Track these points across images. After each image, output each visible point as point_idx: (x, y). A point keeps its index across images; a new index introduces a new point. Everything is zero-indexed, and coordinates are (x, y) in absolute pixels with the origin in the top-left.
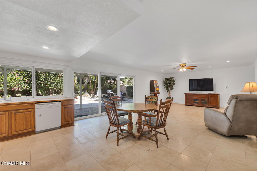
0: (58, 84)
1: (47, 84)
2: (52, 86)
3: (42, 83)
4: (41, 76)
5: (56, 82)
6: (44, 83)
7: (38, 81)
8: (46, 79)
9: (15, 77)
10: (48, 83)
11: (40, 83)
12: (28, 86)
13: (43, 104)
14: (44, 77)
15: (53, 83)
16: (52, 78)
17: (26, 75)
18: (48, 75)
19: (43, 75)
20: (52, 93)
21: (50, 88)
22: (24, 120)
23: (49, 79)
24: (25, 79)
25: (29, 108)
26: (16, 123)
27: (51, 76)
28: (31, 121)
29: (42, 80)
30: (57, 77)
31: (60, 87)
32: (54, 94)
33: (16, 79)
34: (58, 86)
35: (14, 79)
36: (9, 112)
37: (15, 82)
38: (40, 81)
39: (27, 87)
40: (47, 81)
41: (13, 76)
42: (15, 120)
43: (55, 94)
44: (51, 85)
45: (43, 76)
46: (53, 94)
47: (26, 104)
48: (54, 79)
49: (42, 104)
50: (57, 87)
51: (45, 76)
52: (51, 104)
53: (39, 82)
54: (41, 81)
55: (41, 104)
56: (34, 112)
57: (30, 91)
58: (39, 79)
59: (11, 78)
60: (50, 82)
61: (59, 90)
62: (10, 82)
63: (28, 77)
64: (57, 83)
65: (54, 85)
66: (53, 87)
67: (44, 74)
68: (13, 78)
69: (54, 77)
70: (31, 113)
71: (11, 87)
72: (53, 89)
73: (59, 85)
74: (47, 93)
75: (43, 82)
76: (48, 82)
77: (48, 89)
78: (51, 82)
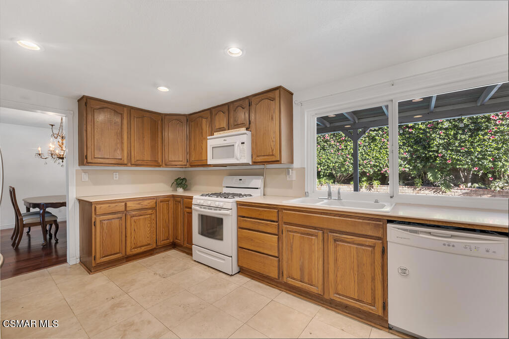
0: (485, 155)
1: (452, 158)
2: (464, 163)
3: (438, 156)
4: (434, 139)
5: (479, 149)
6: (444, 156)
7: (429, 151)
8: (447, 146)
9: (386, 148)
10: (454, 155)
11: (433, 156)
12: (407, 166)
13: (416, 232)
14: (441, 142)
15: (469, 153)
16: (464, 142)
17: (403, 142)
18: (452, 133)
19: (440, 135)
20: (466, 182)
21: (458, 167)
22: (356, 268)
23: (457, 144)
24: (402, 151)
25: (369, 233)
26: (338, 271)
27: (463, 137)
28: (373, 279)
29: (438, 150)
30: (482, 135)
31: (494, 164)
32: (472, 184)
33: (387, 151)
34: (486, 162)
35: (385, 152)
36: (323, 233)
37: (386, 159)
38: (431, 151)
39: (406, 168)
40: (452, 150)
41: (382, 146)
42: (336, 260)
43: (476, 185)
44: (461, 161)
45: (440, 138)
46: (469, 184)
47: (360, 218)
48: (473, 142)
49: (411, 231)
50: (481, 165)
51: (444, 139)
52: (452, 236)
53: (431, 153)
54: (434, 151)
55: (406, 230)
56: (384, 252)
57: (412, 174)
58: (429, 147)
59: (379, 151)
60: (459, 151)
61: (490, 173)
62: (378, 159)
63: (408, 147)
64: (480, 152)
65: (472, 160)
66: (468, 164)
67: (442, 134)
68: (383, 150)
69: (471, 136)
70: (373, 252)
71: (381, 168)
72: (469, 170)
73: (490, 158)
74: (452, 181)
75: (441, 153)
76: (453, 153)
77: (455, 171)
78: (463, 152)
